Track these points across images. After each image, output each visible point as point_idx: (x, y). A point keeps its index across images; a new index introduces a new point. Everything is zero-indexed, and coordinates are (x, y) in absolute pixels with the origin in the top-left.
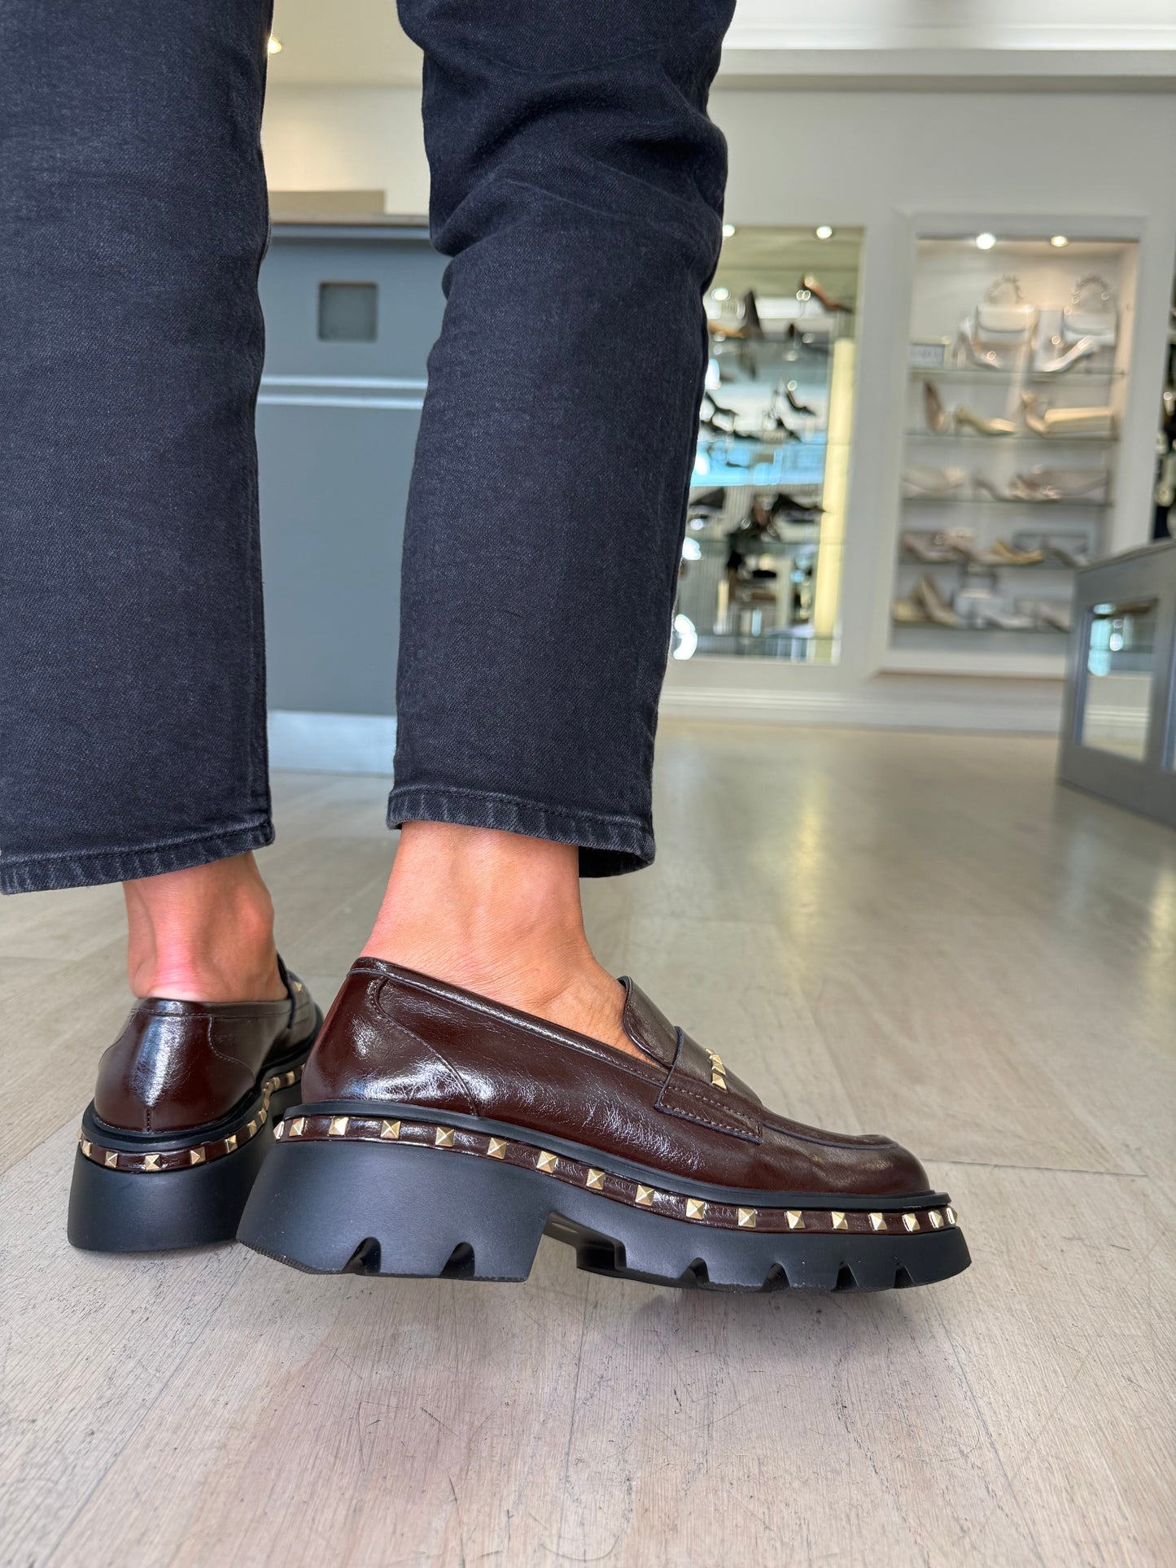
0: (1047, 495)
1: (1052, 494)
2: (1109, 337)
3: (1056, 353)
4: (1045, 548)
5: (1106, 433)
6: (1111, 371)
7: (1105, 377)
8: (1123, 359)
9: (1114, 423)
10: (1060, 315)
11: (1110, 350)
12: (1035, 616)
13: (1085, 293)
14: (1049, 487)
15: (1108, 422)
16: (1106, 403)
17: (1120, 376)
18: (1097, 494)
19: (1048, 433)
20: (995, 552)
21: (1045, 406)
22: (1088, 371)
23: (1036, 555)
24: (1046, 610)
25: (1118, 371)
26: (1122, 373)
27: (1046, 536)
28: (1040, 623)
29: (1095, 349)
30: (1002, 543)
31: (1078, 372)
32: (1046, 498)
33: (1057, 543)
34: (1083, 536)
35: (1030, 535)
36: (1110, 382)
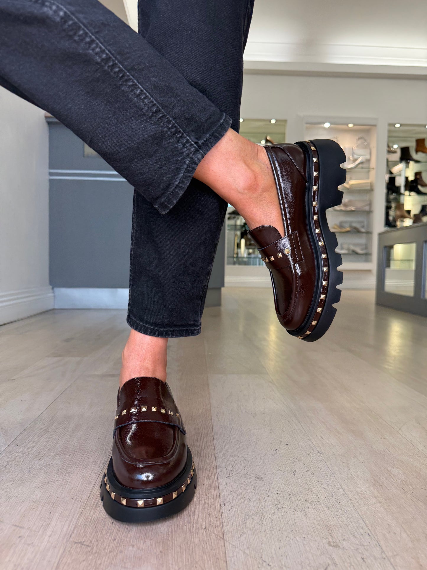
0: (351, 209)
1: (353, 209)
2: (368, 157)
3: (351, 162)
4: (351, 227)
5: (369, 188)
6: (369, 168)
7: (367, 170)
8: (373, 164)
9: (371, 185)
10: (352, 150)
11: (369, 161)
12: (348, 249)
13: (360, 142)
14: (352, 206)
15: (369, 184)
16: (368, 178)
17: (372, 169)
18: (367, 208)
19: (350, 188)
20: (334, 228)
21: (349, 179)
22: (362, 168)
23: (348, 229)
24: (352, 247)
25: (372, 168)
26: (373, 169)
27: (351, 222)
28: (351, 252)
29: (364, 160)
30: (336, 225)
31: (359, 168)
32: (351, 210)
33: (354, 225)
34: (363, 222)
35: (346, 222)
36: (369, 171)
